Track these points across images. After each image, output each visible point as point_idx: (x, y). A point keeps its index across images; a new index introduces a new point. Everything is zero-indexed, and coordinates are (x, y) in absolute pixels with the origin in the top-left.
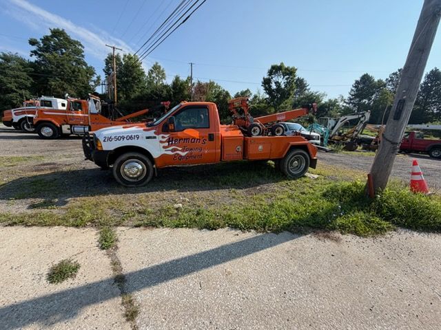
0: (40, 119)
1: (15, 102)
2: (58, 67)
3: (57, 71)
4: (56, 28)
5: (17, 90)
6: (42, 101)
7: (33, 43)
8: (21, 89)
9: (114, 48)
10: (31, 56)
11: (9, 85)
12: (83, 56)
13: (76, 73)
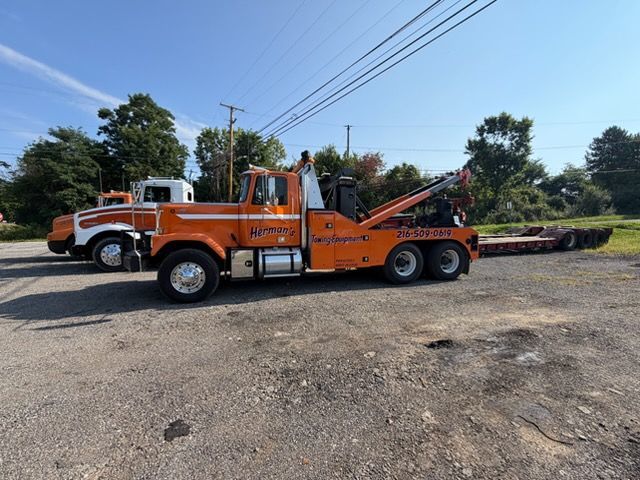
0: (173, 236)
1: (69, 203)
2: (140, 146)
3: (137, 151)
4: (137, 94)
5: (75, 184)
6: (148, 188)
7: (103, 114)
8: (80, 182)
9: (232, 108)
10: (99, 134)
11: (63, 177)
12: (174, 130)
13: (166, 153)
